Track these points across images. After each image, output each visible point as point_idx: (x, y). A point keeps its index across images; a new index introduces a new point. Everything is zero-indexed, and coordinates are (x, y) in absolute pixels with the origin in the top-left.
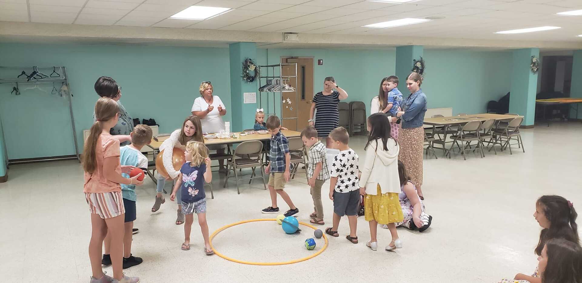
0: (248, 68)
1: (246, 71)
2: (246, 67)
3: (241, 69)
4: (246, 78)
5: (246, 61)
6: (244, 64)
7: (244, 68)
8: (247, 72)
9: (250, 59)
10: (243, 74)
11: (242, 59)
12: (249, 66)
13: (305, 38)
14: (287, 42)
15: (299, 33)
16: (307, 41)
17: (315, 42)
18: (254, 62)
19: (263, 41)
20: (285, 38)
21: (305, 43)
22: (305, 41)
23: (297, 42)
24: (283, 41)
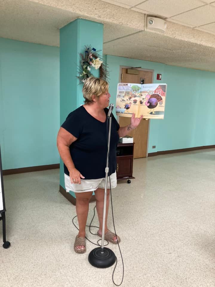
0: (91, 63)
1: (86, 68)
2: (87, 62)
3: (78, 64)
5: (87, 52)
6: (83, 57)
7: (84, 63)
8: (89, 69)
9: (94, 50)
10: (81, 73)
11: (81, 49)
12: (91, 60)
13: (173, 30)
14: (149, 31)
15: (168, 18)
16: (175, 36)
17: (183, 39)
18: (99, 55)
19: (116, 21)
20: (149, 24)
21: (172, 37)
22: (172, 34)
23: (162, 34)
24: (144, 29)
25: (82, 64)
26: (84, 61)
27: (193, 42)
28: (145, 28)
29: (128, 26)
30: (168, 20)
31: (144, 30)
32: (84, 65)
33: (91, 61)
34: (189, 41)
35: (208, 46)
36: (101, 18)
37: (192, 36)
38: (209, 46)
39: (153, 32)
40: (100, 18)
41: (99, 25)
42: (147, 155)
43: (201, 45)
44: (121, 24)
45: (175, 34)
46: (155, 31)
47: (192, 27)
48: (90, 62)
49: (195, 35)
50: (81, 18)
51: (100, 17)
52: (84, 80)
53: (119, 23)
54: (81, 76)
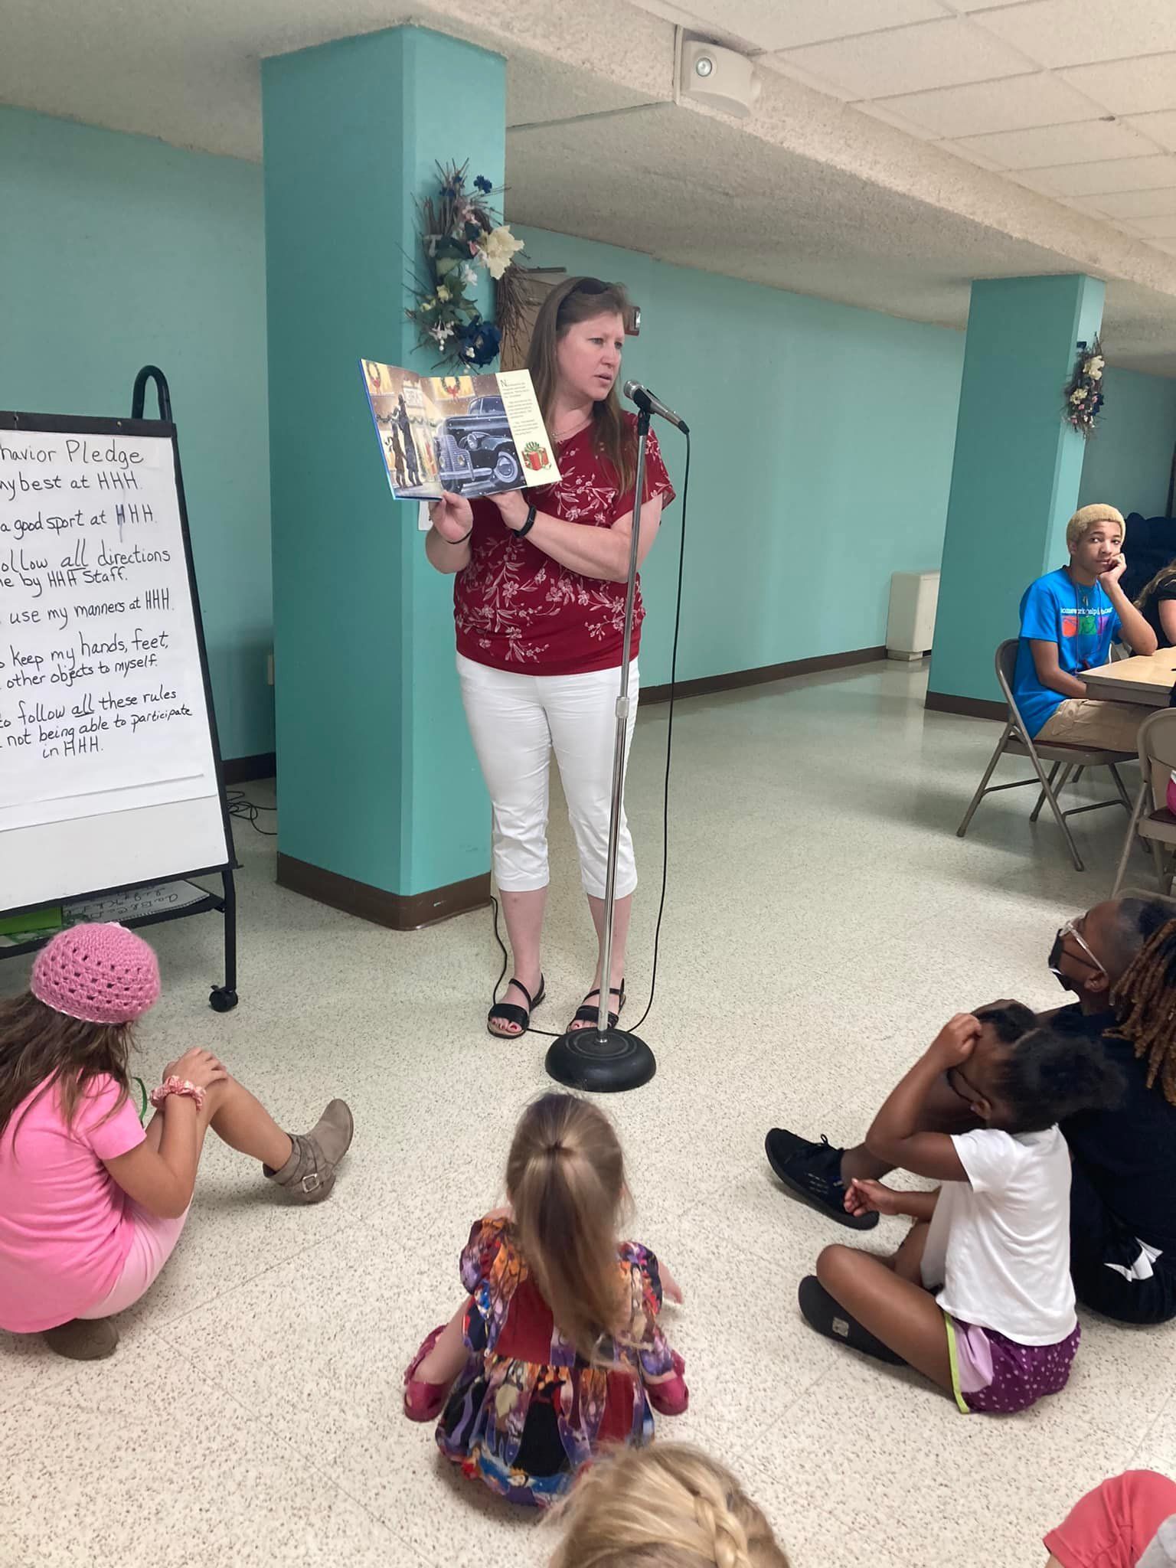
0: (474, 248)
1: (454, 272)
2: (453, 243)
3: (410, 250)
4: (448, 332)
5: (450, 195)
6: (431, 216)
7: (437, 244)
9: (483, 184)
10: (428, 295)
11: (420, 177)
12: (474, 233)
13: (774, 109)
14: (689, 107)
15: (765, 53)
16: (782, 135)
17: (809, 152)
18: (492, 209)
19: (570, 51)
20: (694, 74)
21: (772, 140)
22: (773, 129)
23: (733, 122)
24: (674, 96)
25: (432, 252)
26: (439, 237)
27: (843, 167)
28: (678, 93)
29: (614, 77)
30: (763, 60)
31: (674, 102)
32: (438, 257)
33: (473, 239)
34: (832, 163)
35: (895, 188)
36: (512, 31)
37: (842, 142)
38: (901, 189)
39: (704, 110)
40: (508, 34)
41: (492, 62)
43: (873, 184)
44: (588, 65)
45: (784, 129)
46: (712, 107)
47: (845, 99)
48: (470, 243)
49: (853, 135)
50: (423, 23)
51: (507, 26)
52: (442, 329)
53: (580, 62)
54: (428, 307)
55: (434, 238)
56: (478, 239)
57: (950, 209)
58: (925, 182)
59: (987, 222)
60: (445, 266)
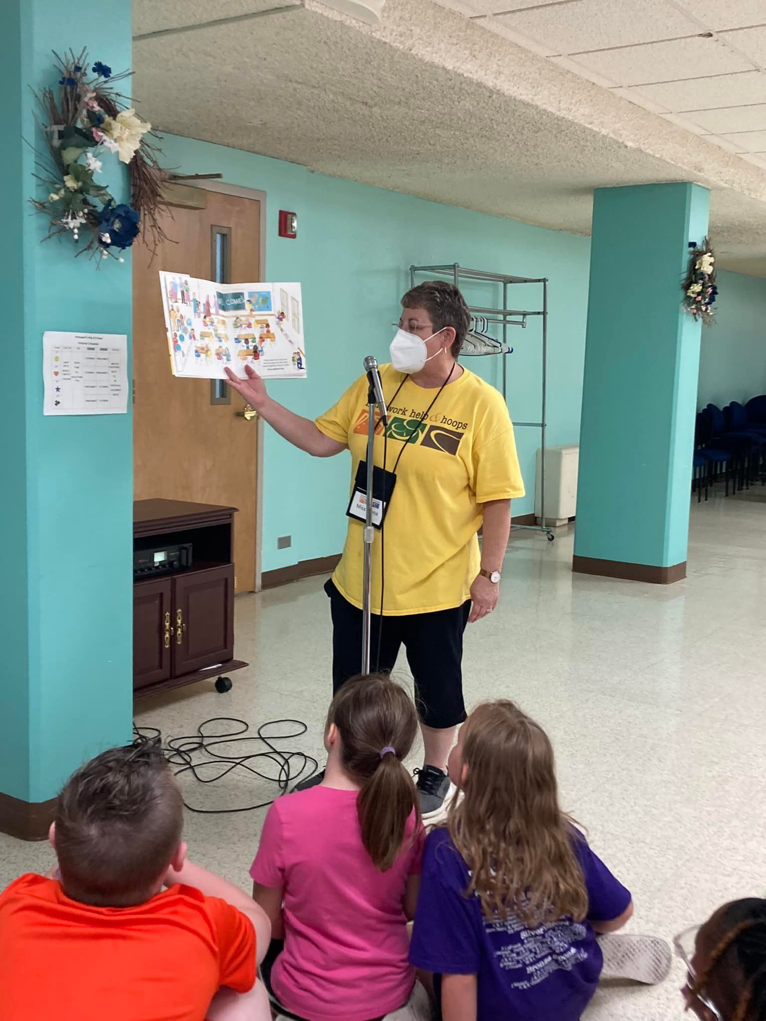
0: (98, 134)
2: (78, 131)
4: (81, 220)
5: (72, 82)
6: (53, 107)
7: (62, 135)
8: (94, 163)
9: (102, 70)
10: (53, 184)
11: (40, 69)
12: (98, 121)
13: (401, 18)
14: (318, 11)
16: (409, 43)
17: (437, 60)
18: (118, 94)
21: (401, 47)
22: (401, 36)
23: (365, 30)
25: (56, 142)
26: (62, 128)
27: (470, 75)
31: (303, 5)
32: (63, 147)
33: (97, 126)
34: (460, 71)
35: (519, 97)
37: (467, 52)
38: (523, 97)
39: (332, 14)
42: (259, 582)
43: (498, 92)
45: (412, 36)
46: (341, 13)
48: (94, 129)
49: (477, 47)
52: (74, 218)
54: (56, 197)
55: (56, 128)
56: (102, 126)
57: (570, 118)
58: (546, 93)
59: (604, 132)
60: (70, 155)
